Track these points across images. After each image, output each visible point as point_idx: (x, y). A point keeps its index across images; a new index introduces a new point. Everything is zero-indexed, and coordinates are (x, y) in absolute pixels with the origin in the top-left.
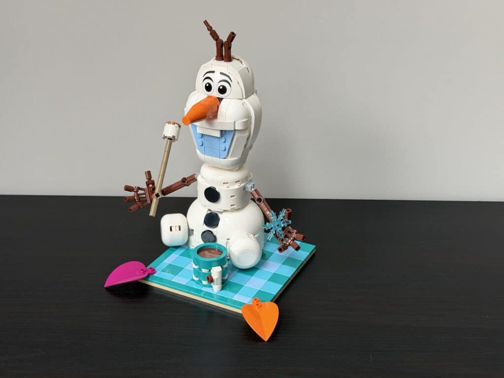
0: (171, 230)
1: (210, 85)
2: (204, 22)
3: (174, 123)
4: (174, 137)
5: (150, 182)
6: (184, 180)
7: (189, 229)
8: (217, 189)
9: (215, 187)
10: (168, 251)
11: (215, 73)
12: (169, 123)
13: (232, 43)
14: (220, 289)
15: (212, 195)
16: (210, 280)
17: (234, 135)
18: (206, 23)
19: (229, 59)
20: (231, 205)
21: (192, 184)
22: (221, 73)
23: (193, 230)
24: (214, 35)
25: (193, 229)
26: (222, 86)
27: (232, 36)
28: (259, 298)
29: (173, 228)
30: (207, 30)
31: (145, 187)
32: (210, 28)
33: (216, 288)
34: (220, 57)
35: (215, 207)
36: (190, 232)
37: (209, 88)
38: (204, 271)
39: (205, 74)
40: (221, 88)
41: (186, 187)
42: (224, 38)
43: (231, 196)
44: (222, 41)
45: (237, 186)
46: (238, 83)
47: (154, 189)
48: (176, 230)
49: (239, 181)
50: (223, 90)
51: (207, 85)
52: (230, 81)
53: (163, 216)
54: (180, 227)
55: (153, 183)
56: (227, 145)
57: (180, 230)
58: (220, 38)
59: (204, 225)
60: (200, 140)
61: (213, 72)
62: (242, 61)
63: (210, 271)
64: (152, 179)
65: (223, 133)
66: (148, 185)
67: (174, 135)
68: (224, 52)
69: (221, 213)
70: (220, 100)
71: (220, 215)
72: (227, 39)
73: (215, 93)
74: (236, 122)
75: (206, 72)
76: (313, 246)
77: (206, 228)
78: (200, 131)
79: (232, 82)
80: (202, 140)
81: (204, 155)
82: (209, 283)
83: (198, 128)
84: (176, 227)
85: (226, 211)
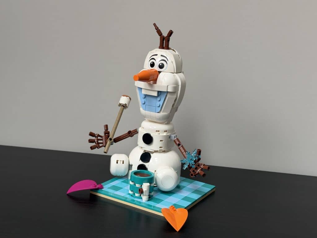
0: (117, 163)
2: (154, 24)
3: (127, 96)
4: (126, 104)
6: (130, 132)
7: (129, 165)
8: (151, 135)
9: (150, 133)
11: (158, 55)
12: (124, 96)
13: (170, 37)
14: (148, 199)
15: (148, 139)
16: (141, 191)
17: (166, 96)
18: (155, 25)
19: (168, 48)
20: (160, 147)
21: (134, 135)
22: (162, 56)
23: (132, 165)
24: (159, 32)
26: (162, 63)
27: (171, 33)
28: (175, 207)
29: (118, 162)
30: (155, 29)
31: (103, 134)
32: (157, 28)
33: (145, 198)
34: (162, 47)
35: (148, 148)
36: (130, 166)
37: (152, 65)
38: (137, 185)
39: (151, 56)
40: (161, 64)
41: (130, 137)
42: (165, 34)
43: (161, 141)
44: (164, 37)
45: (165, 134)
46: (172, 62)
47: (109, 136)
48: (121, 163)
49: (167, 131)
50: (161, 66)
51: (152, 63)
52: (167, 61)
53: (113, 154)
54: (123, 161)
55: (108, 133)
56: (161, 103)
57: (123, 163)
59: (141, 161)
60: (143, 100)
61: (156, 55)
62: (175, 51)
63: (141, 186)
64: (108, 130)
65: (160, 93)
66: (105, 133)
67: (126, 103)
68: (165, 43)
69: (153, 153)
70: (160, 72)
71: (151, 155)
72: (168, 35)
73: (156, 68)
74: (168, 86)
75: (152, 55)
76: (213, 186)
77: (141, 163)
78: (144, 92)
79: (168, 61)
80: (145, 100)
81: (145, 110)
82: (141, 195)
83: (143, 89)
84: (121, 161)
85: (156, 152)
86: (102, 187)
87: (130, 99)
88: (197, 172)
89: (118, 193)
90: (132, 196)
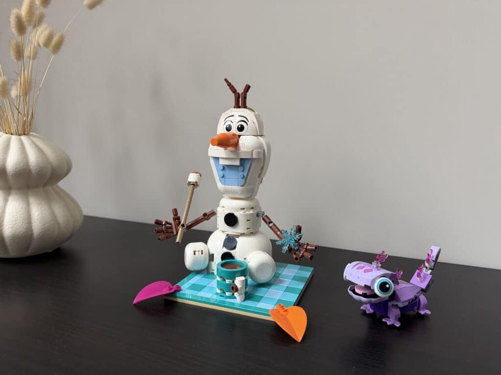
0: (194, 254)
1: (230, 125)
3: (196, 173)
4: (196, 182)
5: (177, 219)
6: (205, 215)
7: (210, 255)
9: (233, 212)
10: (190, 276)
11: (235, 116)
12: (192, 172)
13: (248, 94)
14: (244, 298)
15: (231, 220)
16: (234, 289)
17: (251, 163)
18: (226, 80)
19: (245, 107)
20: (247, 229)
21: (211, 218)
22: (239, 116)
23: (213, 255)
24: (234, 91)
25: (213, 253)
26: (241, 125)
27: (248, 88)
29: (197, 253)
30: (227, 86)
31: (171, 221)
32: (229, 85)
33: (238, 298)
34: (237, 106)
35: (231, 231)
36: (211, 257)
37: (229, 128)
38: (227, 281)
40: (240, 126)
41: (206, 221)
42: (240, 90)
43: (248, 220)
44: (239, 94)
45: (251, 212)
46: (254, 122)
47: (180, 222)
48: (199, 254)
49: (253, 208)
50: (241, 129)
51: (228, 126)
52: (247, 122)
53: (187, 244)
54: (202, 251)
55: (179, 218)
56: (245, 173)
57: (202, 254)
58: (237, 91)
59: (224, 248)
60: (222, 173)
61: (233, 116)
62: (255, 111)
63: (233, 282)
64: (178, 215)
65: (242, 161)
66: (175, 219)
68: (241, 101)
69: (238, 236)
70: (239, 136)
71: (237, 239)
72: (244, 90)
73: (234, 130)
74: (253, 152)
75: (227, 117)
76: (312, 269)
77: (225, 250)
78: (222, 162)
80: (224, 172)
81: (225, 185)
82: (233, 294)
83: (220, 160)
84: (199, 251)
85: (242, 235)
86: (179, 289)
87: (201, 175)
88: (301, 254)
89: (202, 294)
90: (221, 296)
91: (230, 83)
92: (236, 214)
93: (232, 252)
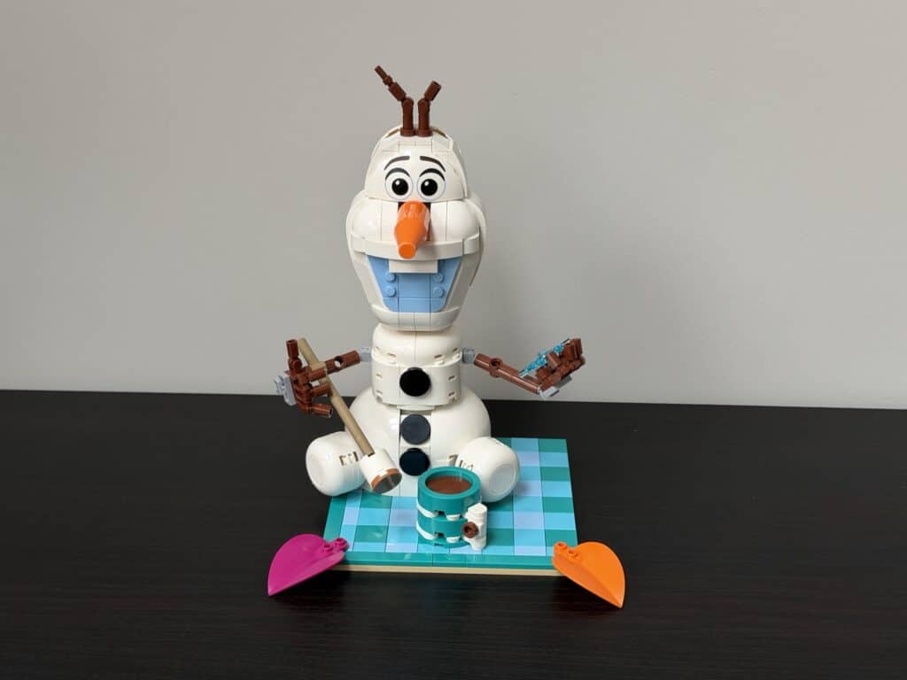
0: (342, 463)
2: (376, 70)
9: (419, 366)
10: (336, 507)
11: (410, 159)
14: (484, 545)
15: (416, 382)
16: (470, 530)
17: (459, 266)
18: (379, 70)
19: (426, 130)
20: (448, 395)
22: (423, 158)
24: (397, 91)
26: (429, 180)
29: (344, 460)
30: (383, 84)
32: (388, 80)
33: (478, 544)
34: (408, 130)
37: (401, 188)
38: (450, 518)
39: (388, 165)
43: (450, 378)
44: (411, 101)
45: (454, 359)
46: (455, 171)
48: (351, 462)
50: (430, 188)
51: (397, 183)
52: (442, 171)
54: (356, 454)
56: (447, 287)
57: (357, 459)
58: (407, 96)
59: (403, 441)
60: (390, 288)
61: (407, 158)
63: (463, 516)
65: (442, 264)
70: (428, 205)
72: (426, 96)
73: (415, 195)
74: (465, 241)
75: (394, 157)
76: (564, 443)
78: (394, 268)
79: (444, 170)
80: (395, 285)
81: (399, 311)
82: (461, 539)
83: (390, 263)
84: (349, 455)
86: (344, 545)
90: (436, 545)
91: (390, 78)
92: (425, 370)
93: (424, 447)
